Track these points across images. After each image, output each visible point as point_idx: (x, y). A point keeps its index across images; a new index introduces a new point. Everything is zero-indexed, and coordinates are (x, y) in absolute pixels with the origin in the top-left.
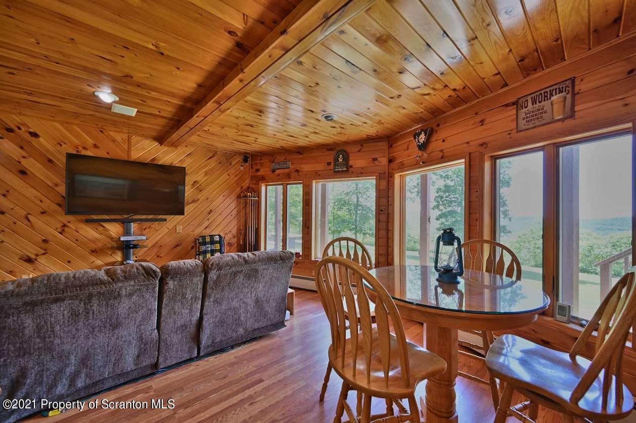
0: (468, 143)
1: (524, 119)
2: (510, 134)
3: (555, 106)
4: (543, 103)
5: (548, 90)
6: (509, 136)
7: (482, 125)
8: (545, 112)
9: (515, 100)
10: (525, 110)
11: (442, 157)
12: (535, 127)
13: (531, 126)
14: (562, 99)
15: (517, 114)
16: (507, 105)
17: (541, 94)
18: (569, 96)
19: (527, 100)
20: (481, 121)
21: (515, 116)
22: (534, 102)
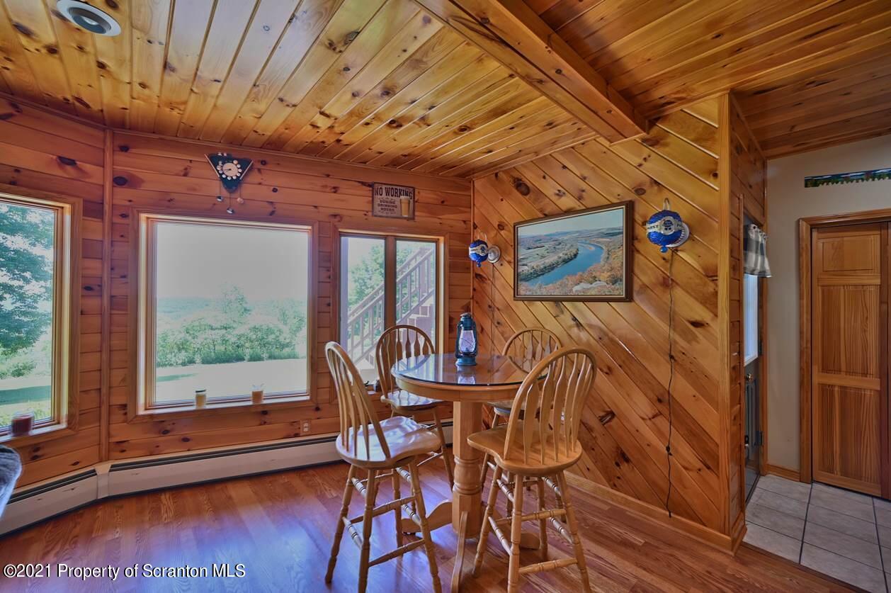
0: (316, 207)
1: (379, 205)
2: (365, 215)
3: (403, 205)
4: (394, 198)
5: (398, 188)
6: (366, 217)
7: (335, 192)
8: (396, 207)
9: (370, 181)
10: (379, 196)
11: (272, 213)
12: (387, 217)
13: (384, 215)
14: (407, 201)
15: (373, 197)
16: (363, 184)
17: (392, 188)
18: (412, 201)
19: (381, 188)
20: (334, 188)
21: (371, 199)
22: (387, 194)
